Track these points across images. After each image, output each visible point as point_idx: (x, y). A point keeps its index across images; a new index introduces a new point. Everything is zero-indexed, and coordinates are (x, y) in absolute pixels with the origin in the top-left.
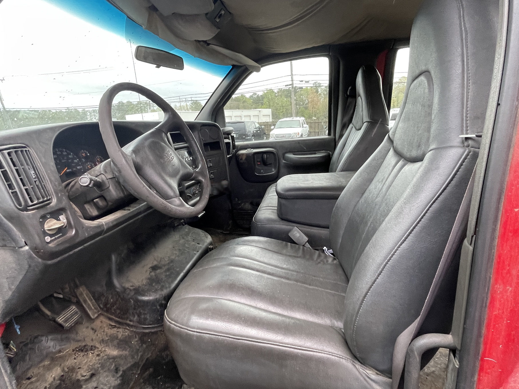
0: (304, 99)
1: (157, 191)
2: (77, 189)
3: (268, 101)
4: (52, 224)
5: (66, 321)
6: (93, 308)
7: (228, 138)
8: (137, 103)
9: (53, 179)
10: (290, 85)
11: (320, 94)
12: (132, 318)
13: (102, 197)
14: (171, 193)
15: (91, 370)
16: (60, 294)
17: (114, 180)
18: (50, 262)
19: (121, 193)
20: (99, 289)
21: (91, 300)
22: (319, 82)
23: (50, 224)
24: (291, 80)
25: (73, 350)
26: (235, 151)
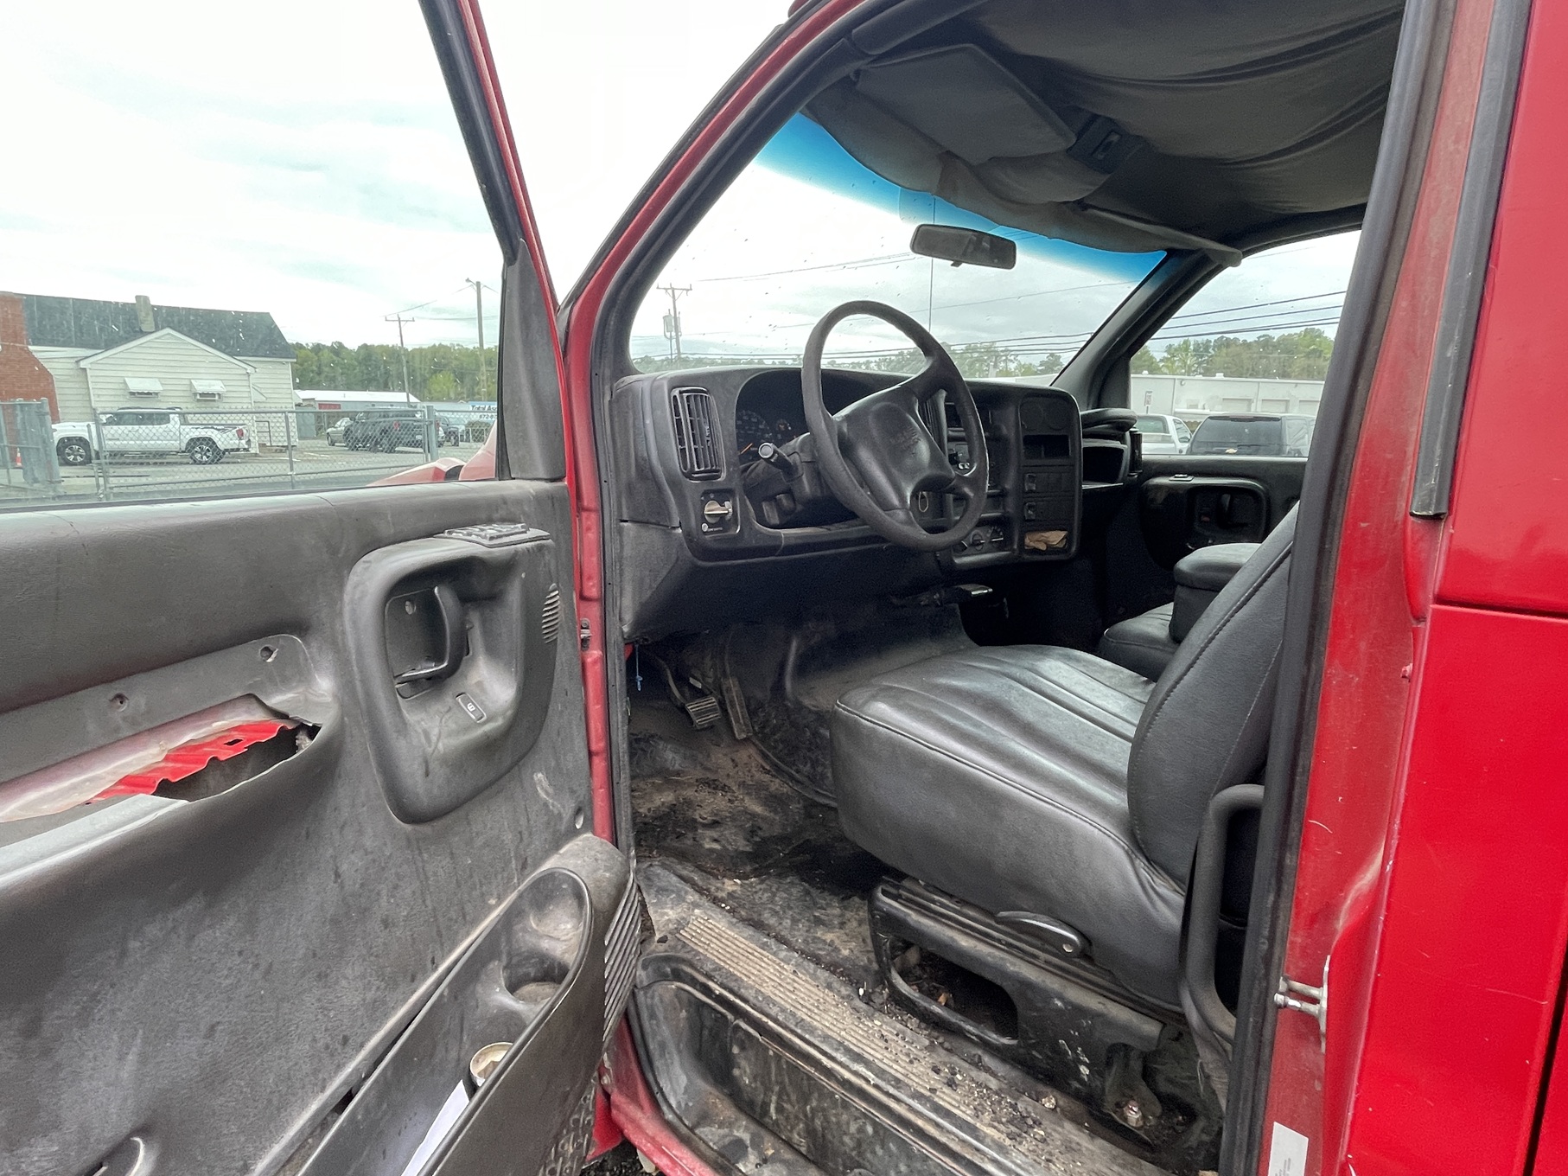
1: (871, 492)
2: (758, 475)
4: (713, 508)
5: (699, 714)
6: (742, 721)
7: (1123, 440)
8: (963, 347)
9: (728, 444)
12: (801, 767)
13: (789, 492)
14: (895, 501)
15: (716, 815)
16: (698, 680)
17: (811, 465)
18: (700, 563)
19: (819, 491)
20: (759, 695)
21: (742, 707)
23: (712, 508)
25: (697, 781)
26: (1136, 476)
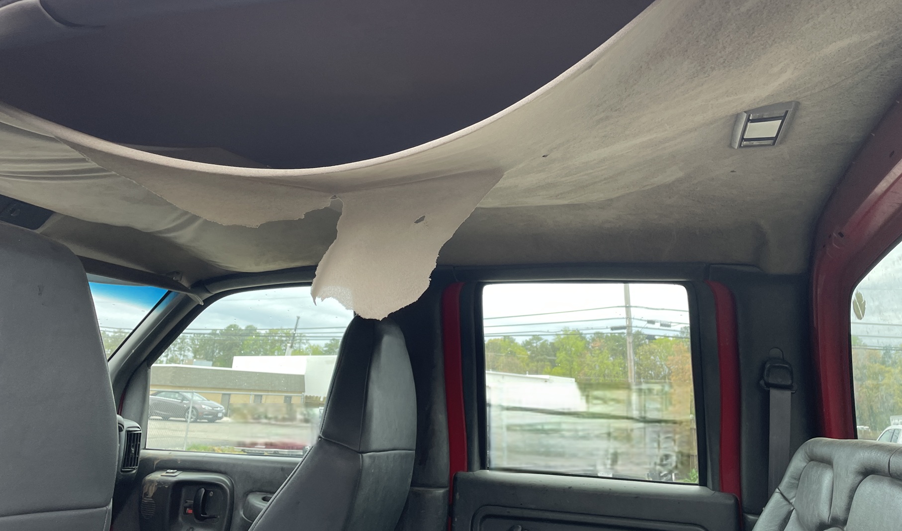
3: (568, 358)
10: (623, 327)
24: (626, 316)
26: (134, 471)
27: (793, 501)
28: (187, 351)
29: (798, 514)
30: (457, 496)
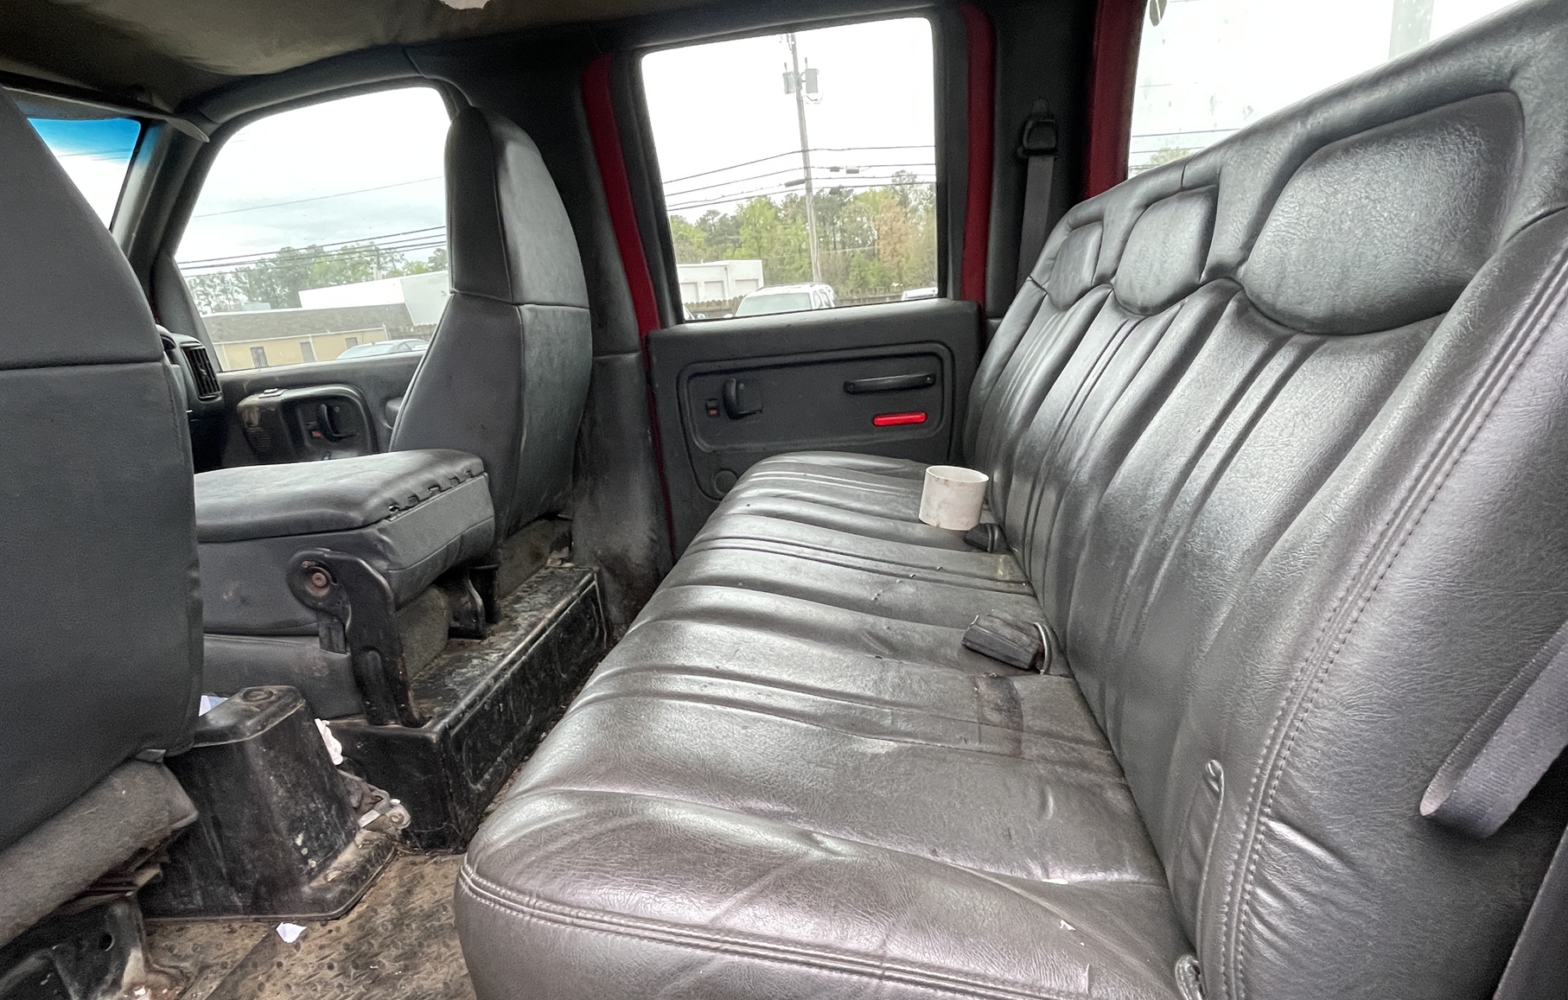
0: (865, 226)
3: (755, 234)
10: (801, 182)
11: (915, 210)
22: (908, 170)
24: (802, 166)
26: (220, 398)
27: (1045, 286)
28: (235, 294)
29: (1051, 298)
30: (654, 359)
